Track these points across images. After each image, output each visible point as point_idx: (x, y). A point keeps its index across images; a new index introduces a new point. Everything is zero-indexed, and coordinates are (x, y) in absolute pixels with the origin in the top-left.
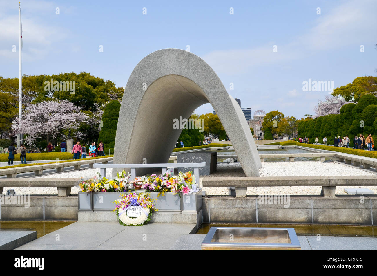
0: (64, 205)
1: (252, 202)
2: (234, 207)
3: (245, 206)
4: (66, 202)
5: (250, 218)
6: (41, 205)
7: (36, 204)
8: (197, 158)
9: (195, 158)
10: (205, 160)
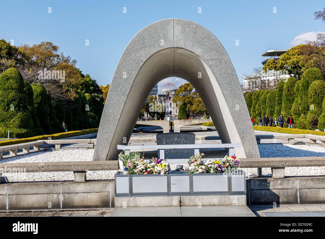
0: (86, 191)
1: (293, 183)
2: (275, 188)
3: (286, 187)
4: (89, 188)
5: (291, 199)
6: (58, 192)
7: (51, 191)
8: (179, 140)
9: (178, 139)
10: (189, 141)
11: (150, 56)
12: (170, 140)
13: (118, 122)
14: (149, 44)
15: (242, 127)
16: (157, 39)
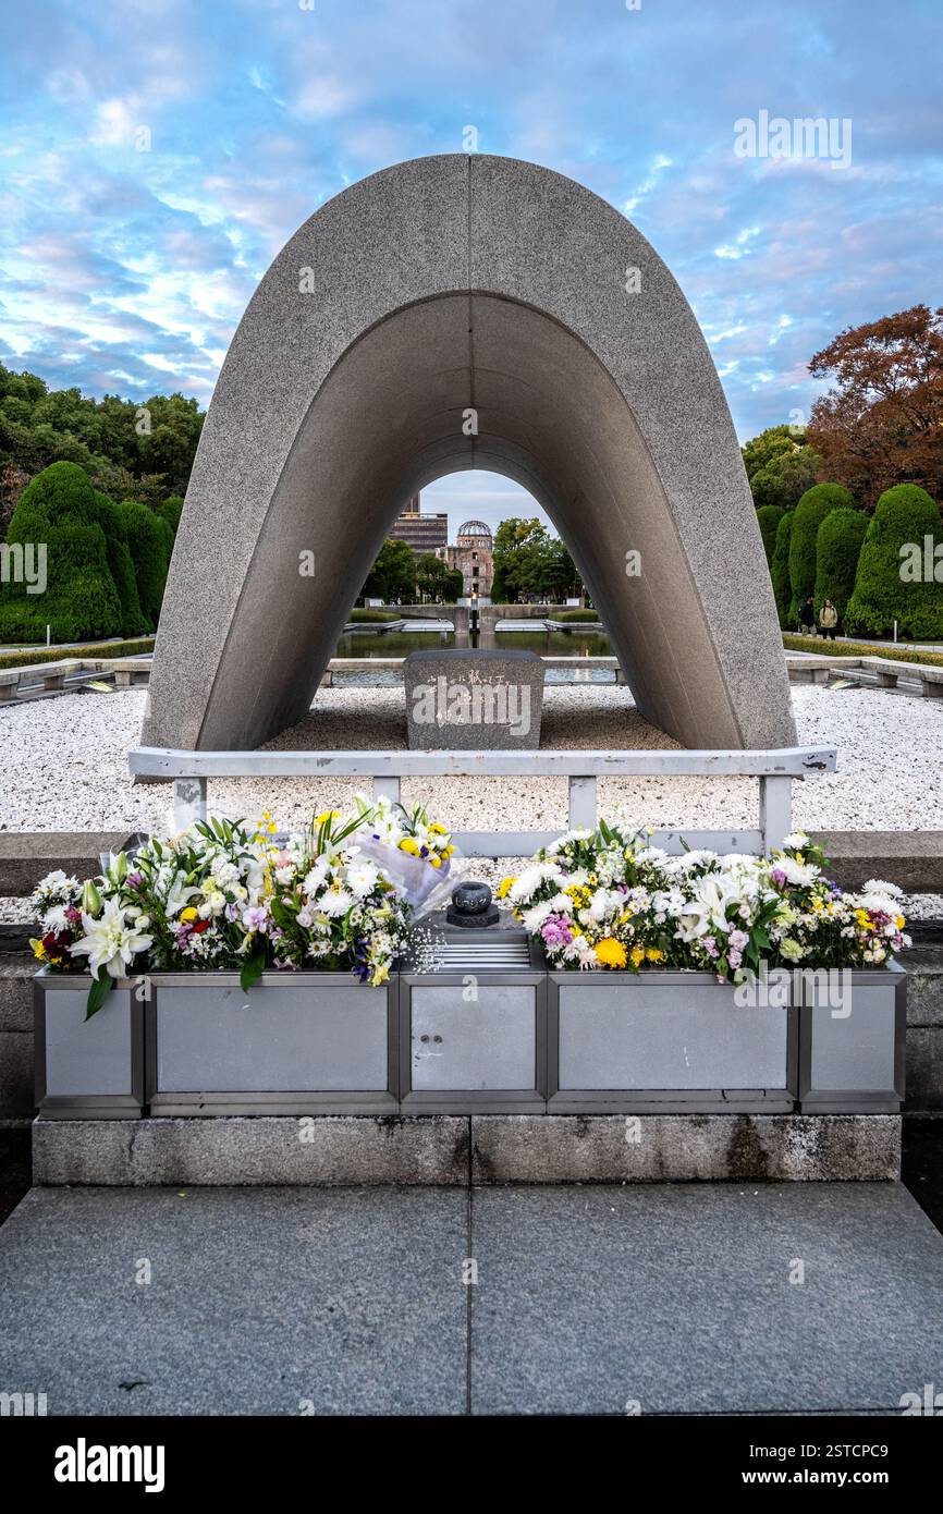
8: (488, 679)
9: (481, 679)
11: (362, 328)
12: (453, 682)
13: (233, 611)
14: (359, 274)
15: (737, 645)
16: (397, 248)
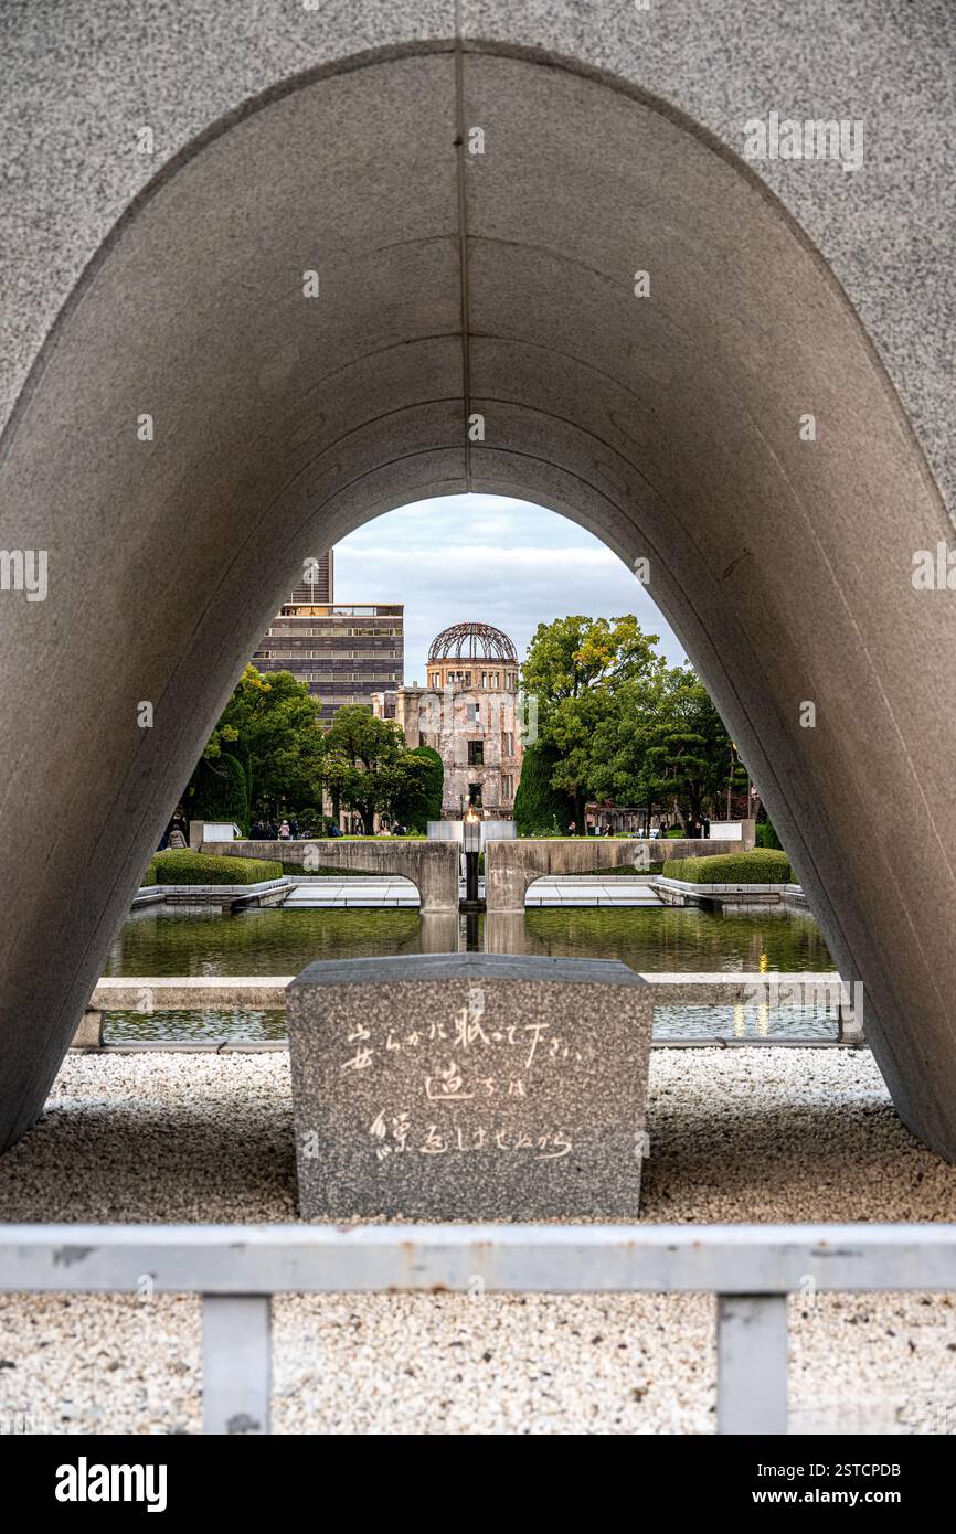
8: (504, 1032)
9: (487, 1031)
10: (592, 1053)
11: (184, 138)
12: (413, 1039)
